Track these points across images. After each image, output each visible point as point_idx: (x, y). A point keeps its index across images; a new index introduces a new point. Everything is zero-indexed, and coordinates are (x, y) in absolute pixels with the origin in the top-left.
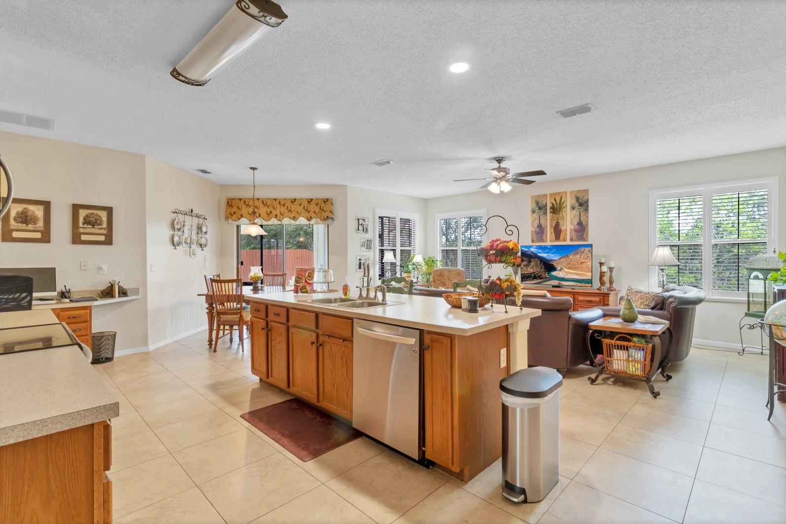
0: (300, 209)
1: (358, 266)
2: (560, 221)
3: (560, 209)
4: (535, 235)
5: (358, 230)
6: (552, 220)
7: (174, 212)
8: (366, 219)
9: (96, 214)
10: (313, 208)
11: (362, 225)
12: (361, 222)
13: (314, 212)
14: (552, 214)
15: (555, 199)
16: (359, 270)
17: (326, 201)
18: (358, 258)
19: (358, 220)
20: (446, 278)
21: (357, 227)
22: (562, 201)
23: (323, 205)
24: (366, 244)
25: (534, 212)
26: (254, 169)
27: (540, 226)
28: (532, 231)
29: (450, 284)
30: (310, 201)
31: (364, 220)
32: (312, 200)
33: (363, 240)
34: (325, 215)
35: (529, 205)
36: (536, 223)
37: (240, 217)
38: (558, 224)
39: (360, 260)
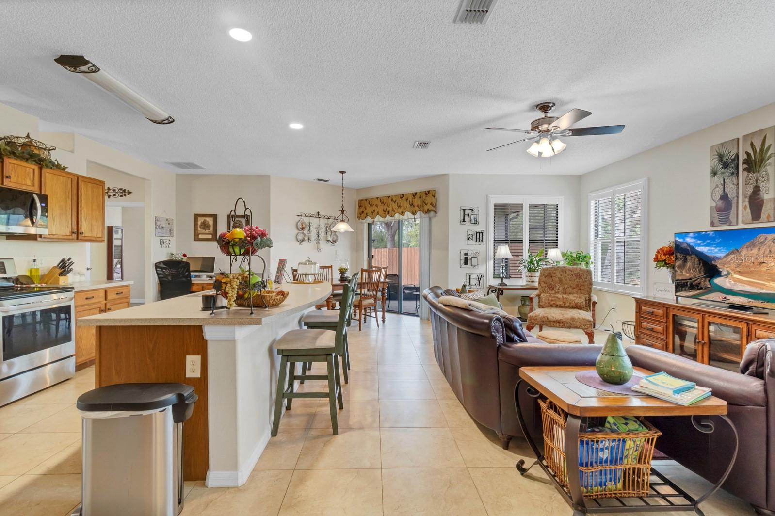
0: (407, 204)
1: (463, 262)
2: (761, 185)
3: (762, 160)
4: (716, 215)
5: (464, 221)
6: (746, 184)
7: (298, 216)
8: (476, 209)
9: (240, 221)
10: (417, 201)
11: (468, 215)
12: (467, 212)
13: (418, 206)
14: (746, 173)
15: (752, 145)
16: (464, 266)
17: (427, 193)
18: (463, 252)
19: (464, 210)
20: (556, 279)
21: (462, 218)
22: (766, 146)
23: (424, 197)
24: (474, 237)
25: (714, 173)
26: (343, 172)
27: (724, 197)
28: (711, 207)
29: (561, 288)
30: (414, 195)
31: (472, 210)
32: (416, 193)
33: (470, 232)
34: (426, 208)
35: (708, 162)
36: (719, 193)
37: (366, 216)
38: (757, 190)
39: (466, 254)
